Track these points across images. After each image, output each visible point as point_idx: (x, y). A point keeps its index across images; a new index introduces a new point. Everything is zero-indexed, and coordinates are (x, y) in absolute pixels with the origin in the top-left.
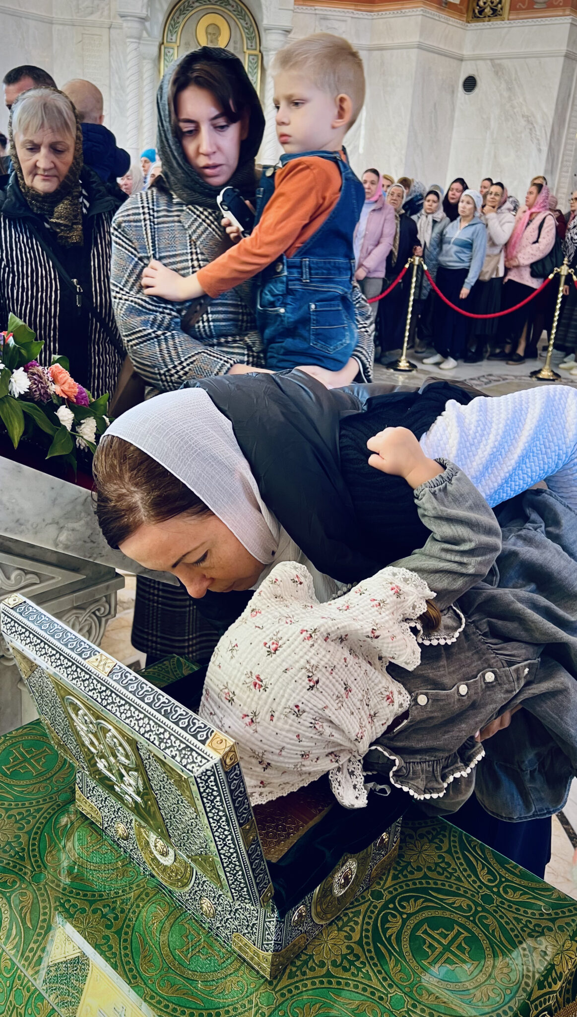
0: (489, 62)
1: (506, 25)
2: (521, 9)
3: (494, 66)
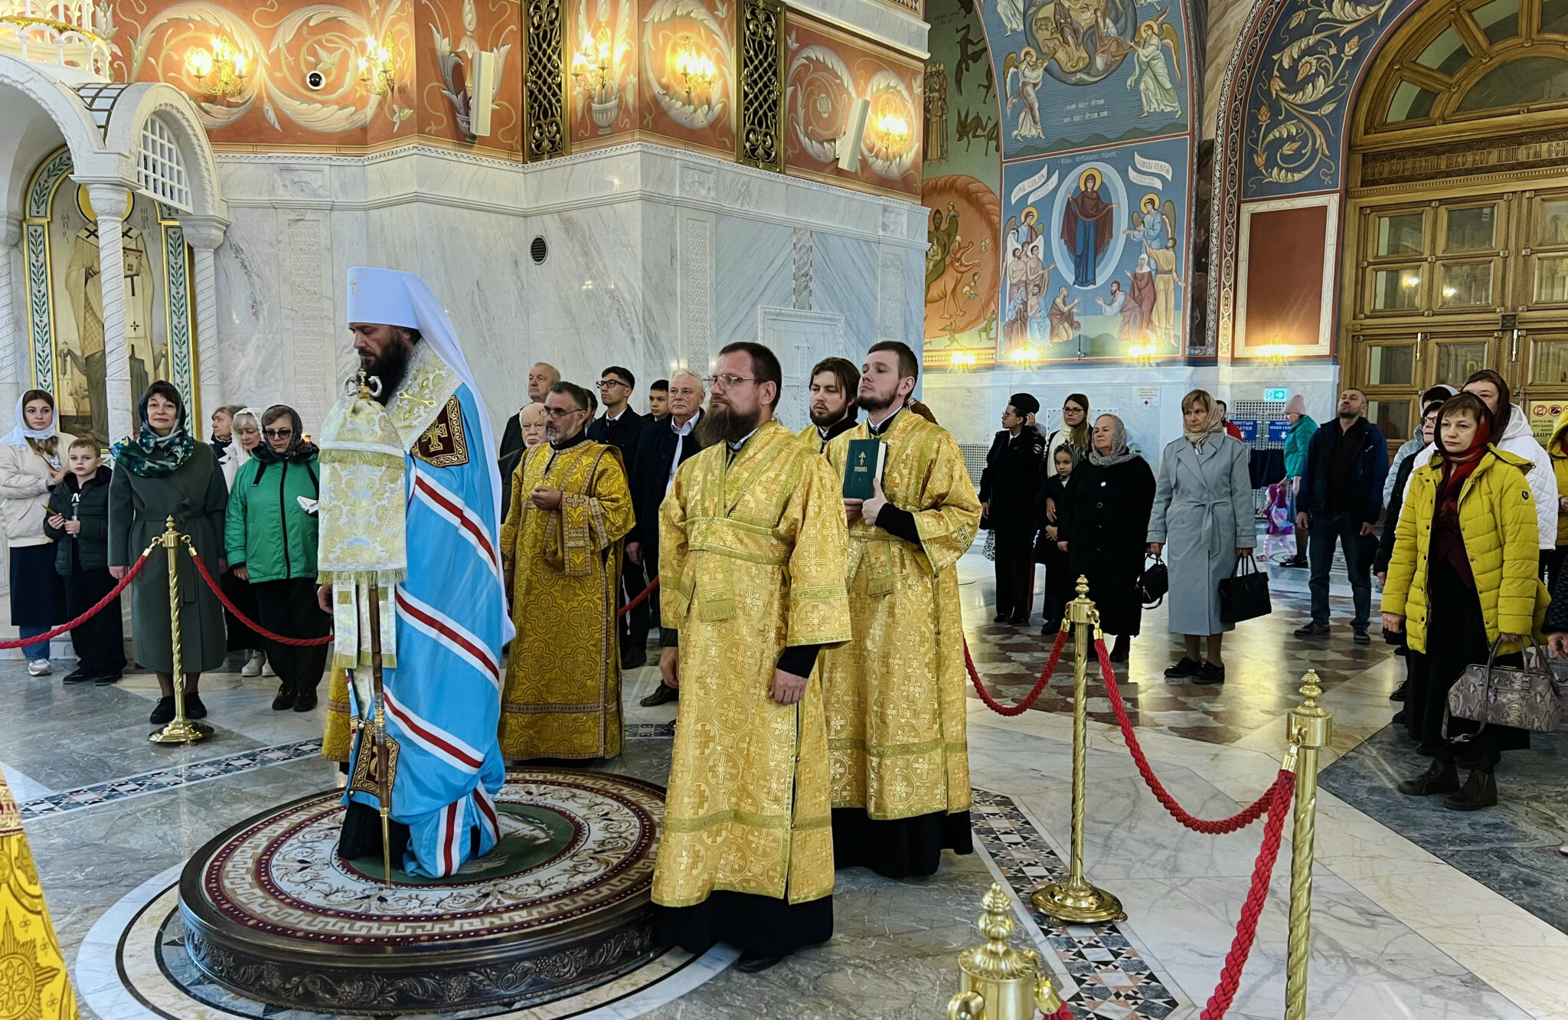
0: (556, 215)
1: (567, 163)
2: (583, 138)
3: (563, 221)
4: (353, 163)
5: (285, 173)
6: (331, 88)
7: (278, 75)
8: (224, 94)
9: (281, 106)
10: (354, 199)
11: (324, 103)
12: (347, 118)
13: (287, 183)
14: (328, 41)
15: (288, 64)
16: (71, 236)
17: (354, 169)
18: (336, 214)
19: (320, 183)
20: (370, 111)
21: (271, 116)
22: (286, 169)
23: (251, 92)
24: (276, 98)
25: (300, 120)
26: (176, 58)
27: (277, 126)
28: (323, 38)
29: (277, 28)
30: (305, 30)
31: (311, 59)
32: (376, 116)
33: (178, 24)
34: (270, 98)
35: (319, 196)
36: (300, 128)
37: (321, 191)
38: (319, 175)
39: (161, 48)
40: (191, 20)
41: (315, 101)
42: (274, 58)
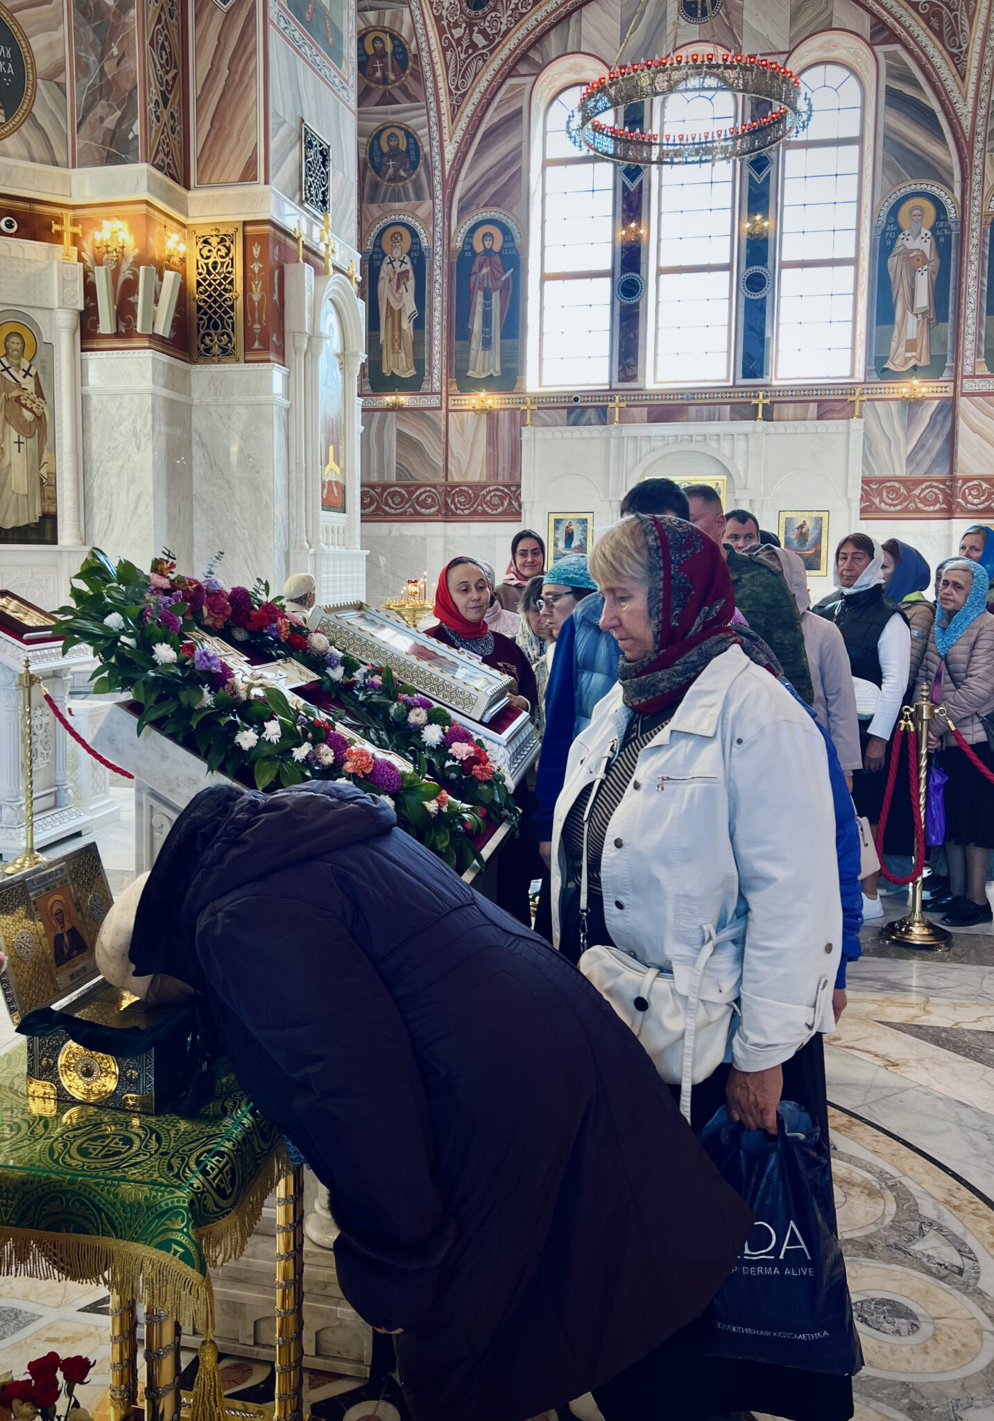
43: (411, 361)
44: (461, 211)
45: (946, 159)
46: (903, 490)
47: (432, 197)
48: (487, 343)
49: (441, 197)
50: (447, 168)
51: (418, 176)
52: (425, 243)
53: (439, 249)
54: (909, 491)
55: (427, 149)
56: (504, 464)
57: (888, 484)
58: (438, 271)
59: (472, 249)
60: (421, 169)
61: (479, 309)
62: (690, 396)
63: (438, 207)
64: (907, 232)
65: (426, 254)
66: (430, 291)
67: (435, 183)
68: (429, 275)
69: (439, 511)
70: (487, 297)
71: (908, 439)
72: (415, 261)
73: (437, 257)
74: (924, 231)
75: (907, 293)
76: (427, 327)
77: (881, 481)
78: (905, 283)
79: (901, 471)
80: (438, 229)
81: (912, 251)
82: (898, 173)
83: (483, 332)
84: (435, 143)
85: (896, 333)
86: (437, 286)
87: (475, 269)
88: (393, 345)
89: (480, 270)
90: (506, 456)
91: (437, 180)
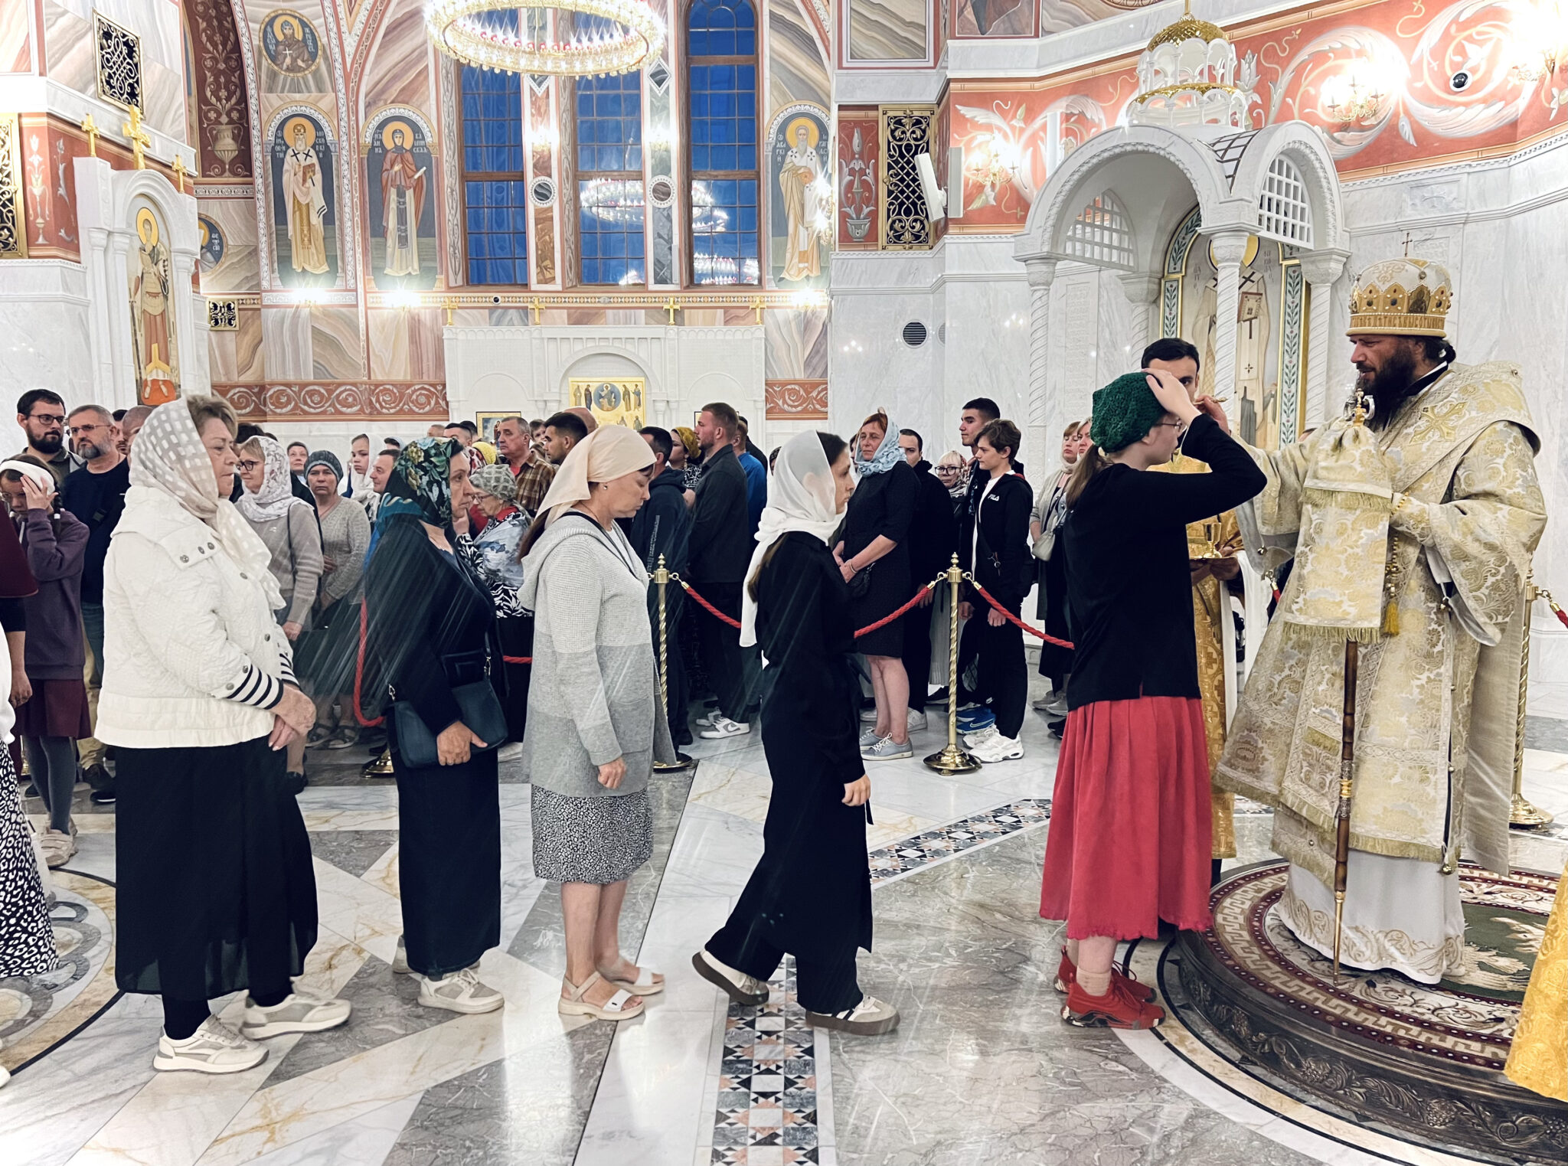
4: (1496, 166)
5: (1416, 192)
6: (1477, 87)
7: (1419, 85)
8: (1359, 119)
9: (1418, 118)
10: (1494, 206)
11: (1467, 105)
12: (1494, 116)
13: (1417, 201)
14: (1478, 34)
15: (1430, 69)
16: (1200, 287)
17: (1497, 172)
18: (1469, 227)
19: (1454, 195)
20: (1521, 104)
21: (1407, 132)
22: (1419, 185)
23: (1386, 111)
24: (1413, 111)
25: (1439, 130)
26: (1312, 91)
27: (1412, 141)
28: (1473, 31)
29: (1422, 33)
30: (1453, 29)
31: (1458, 59)
32: (1529, 107)
33: (1320, 58)
34: (1407, 113)
35: (1453, 209)
36: (1438, 138)
37: (1455, 205)
38: (1454, 187)
39: (1300, 86)
40: (1332, 50)
41: (1458, 104)
42: (1417, 69)
43: (322, 256)
44: (368, 106)
45: (825, 83)
46: (802, 392)
47: (334, 90)
48: (403, 241)
49: (343, 91)
50: (349, 61)
51: (318, 69)
52: (329, 138)
53: (345, 144)
54: (808, 393)
55: (325, 40)
56: (429, 363)
57: (789, 387)
58: (346, 166)
59: (382, 145)
60: (320, 60)
61: (393, 205)
62: (607, 300)
63: (342, 101)
64: (795, 150)
65: (332, 148)
66: (338, 187)
67: (337, 76)
68: (337, 170)
69: (362, 410)
70: (401, 194)
71: (804, 344)
72: (321, 155)
73: (344, 152)
74: (810, 150)
75: (798, 208)
76: (337, 223)
77: (783, 384)
78: (796, 198)
79: (800, 375)
80: (342, 123)
81: (801, 168)
82: (784, 94)
83: (399, 230)
84: (332, 34)
85: (789, 245)
86: (346, 181)
87: (387, 166)
88: (303, 240)
89: (392, 166)
90: (430, 356)
91: (338, 73)
